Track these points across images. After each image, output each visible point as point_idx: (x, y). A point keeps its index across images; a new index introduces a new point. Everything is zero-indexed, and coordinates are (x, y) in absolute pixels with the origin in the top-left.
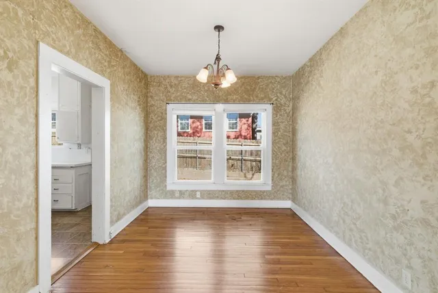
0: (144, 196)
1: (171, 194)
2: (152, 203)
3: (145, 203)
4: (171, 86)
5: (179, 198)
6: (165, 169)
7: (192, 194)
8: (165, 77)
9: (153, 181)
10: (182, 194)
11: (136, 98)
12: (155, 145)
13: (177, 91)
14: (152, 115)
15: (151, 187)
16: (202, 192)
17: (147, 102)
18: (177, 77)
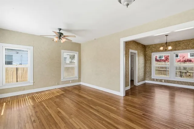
0: (144, 79)
1: (153, 80)
2: (147, 81)
3: (145, 81)
4: (153, 48)
5: (156, 81)
6: (151, 72)
7: (161, 81)
8: (151, 45)
9: (147, 75)
10: (157, 80)
11: (142, 53)
12: (148, 65)
13: (155, 49)
14: (147, 57)
15: (146, 77)
16: (164, 80)
17: (145, 53)
18: (155, 45)
